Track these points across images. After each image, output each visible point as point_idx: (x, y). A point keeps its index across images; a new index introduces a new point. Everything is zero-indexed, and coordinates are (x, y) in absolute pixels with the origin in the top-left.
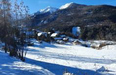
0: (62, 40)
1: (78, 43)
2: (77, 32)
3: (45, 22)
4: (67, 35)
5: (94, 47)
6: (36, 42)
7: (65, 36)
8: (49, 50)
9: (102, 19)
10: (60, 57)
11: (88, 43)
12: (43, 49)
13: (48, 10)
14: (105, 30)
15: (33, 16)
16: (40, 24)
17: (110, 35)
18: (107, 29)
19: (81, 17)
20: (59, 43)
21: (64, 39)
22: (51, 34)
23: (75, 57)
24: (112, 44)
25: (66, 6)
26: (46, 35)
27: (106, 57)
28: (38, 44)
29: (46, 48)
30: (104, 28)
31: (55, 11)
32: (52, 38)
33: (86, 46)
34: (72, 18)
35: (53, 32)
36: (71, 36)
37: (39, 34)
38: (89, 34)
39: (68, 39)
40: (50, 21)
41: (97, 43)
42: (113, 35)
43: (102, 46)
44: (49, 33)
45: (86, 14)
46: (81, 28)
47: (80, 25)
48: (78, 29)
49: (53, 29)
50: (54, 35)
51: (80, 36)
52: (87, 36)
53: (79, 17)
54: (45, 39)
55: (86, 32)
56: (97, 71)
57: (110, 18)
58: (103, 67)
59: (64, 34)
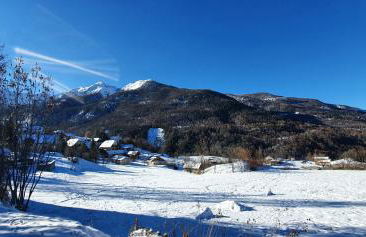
0: (125, 154)
1: (159, 161)
2: (157, 140)
3: (88, 115)
4: (135, 145)
5: (190, 170)
6: (63, 161)
7: (131, 146)
8: (93, 178)
9: (204, 116)
10: (119, 194)
11: (179, 161)
12: (80, 177)
13: (99, 89)
14: (209, 135)
15: (59, 100)
16: (74, 120)
17: (217, 147)
18: (213, 134)
19: (166, 109)
20: (117, 162)
21: (130, 153)
22: (101, 141)
23: (153, 193)
24: (221, 163)
25: (136, 85)
26: (89, 145)
27: (212, 190)
28: (65, 166)
29: (87, 173)
30: (207, 132)
31: (112, 92)
32: (104, 152)
33: (175, 167)
34: (147, 110)
35: (105, 138)
36: (146, 148)
37: (72, 142)
38: (181, 142)
39: (138, 154)
40: (100, 113)
41: (196, 160)
42: (222, 146)
43: (204, 166)
44: (96, 139)
45: (176, 105)
46: (165, 132)
47: (165, 124)
48: (160, 133)
49: (107, 132)
50: (107, 144)
51: (164, 147)
52: (177, 149)
53: (162, 110)
54: (87, 154)
55: (176, 139)
56: (197, 218)
57: (217, 114)
58: (208, 209)
59: (129, 143)
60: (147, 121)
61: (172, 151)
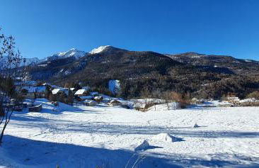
0: (93, 99)
1: (116, 103)
2: (115, 88)
3: (66, 73)
4: (100, 92)
5: (138, 109)
6: (48, 105)
7: (97, 93)
8: (69, 116)
9: (148, 71)
11: (130, 103)
12: (59, 115)
13: (73, 54)
14: (151, 84)
15: (45, 63)
16: (57, 76)
17: (158, 92)
18: (155, 83)
19: (121, 66)
20: (87, 105)
21: (96, 98)
22: (76, 90)
24: (161, 103)
25: (99, 50)
26: (67, 93)
27: (153, 123)
28: (49, 108)
29: (65, 113)
30: (150, 82)
31: (82, 56)
32: (77, 98)
33: (128, 107)
34: (108, 68)
35: (79, 88)
36: (107, 94)
37: (55, 91)
38: (132, 90)
39: (102, 98)
40: (74, 70)
41: (142, 102)
42: (161, 91)
43: (148, 106)
44: (72, 89)
45: (128, 63)
46: (120, 82)
47: (119, 77)
48: (117, 83)
49: (80, 84)
50: (80, 92)
51: (120, 93)
52: (129, 94)
53: (118, 67)
54: (65, 100)
55: (128, 87)
57: (157, 69)
59: (95, 91)
60: (108, 75)
61: (126, 95)
